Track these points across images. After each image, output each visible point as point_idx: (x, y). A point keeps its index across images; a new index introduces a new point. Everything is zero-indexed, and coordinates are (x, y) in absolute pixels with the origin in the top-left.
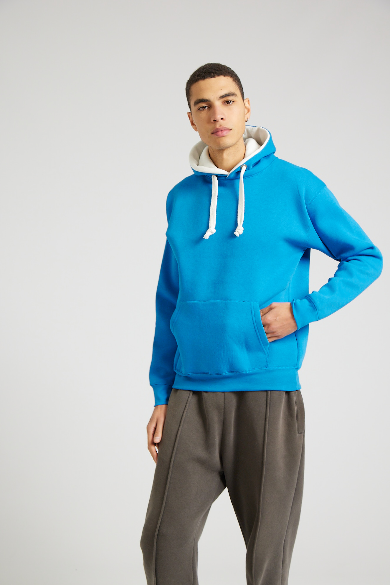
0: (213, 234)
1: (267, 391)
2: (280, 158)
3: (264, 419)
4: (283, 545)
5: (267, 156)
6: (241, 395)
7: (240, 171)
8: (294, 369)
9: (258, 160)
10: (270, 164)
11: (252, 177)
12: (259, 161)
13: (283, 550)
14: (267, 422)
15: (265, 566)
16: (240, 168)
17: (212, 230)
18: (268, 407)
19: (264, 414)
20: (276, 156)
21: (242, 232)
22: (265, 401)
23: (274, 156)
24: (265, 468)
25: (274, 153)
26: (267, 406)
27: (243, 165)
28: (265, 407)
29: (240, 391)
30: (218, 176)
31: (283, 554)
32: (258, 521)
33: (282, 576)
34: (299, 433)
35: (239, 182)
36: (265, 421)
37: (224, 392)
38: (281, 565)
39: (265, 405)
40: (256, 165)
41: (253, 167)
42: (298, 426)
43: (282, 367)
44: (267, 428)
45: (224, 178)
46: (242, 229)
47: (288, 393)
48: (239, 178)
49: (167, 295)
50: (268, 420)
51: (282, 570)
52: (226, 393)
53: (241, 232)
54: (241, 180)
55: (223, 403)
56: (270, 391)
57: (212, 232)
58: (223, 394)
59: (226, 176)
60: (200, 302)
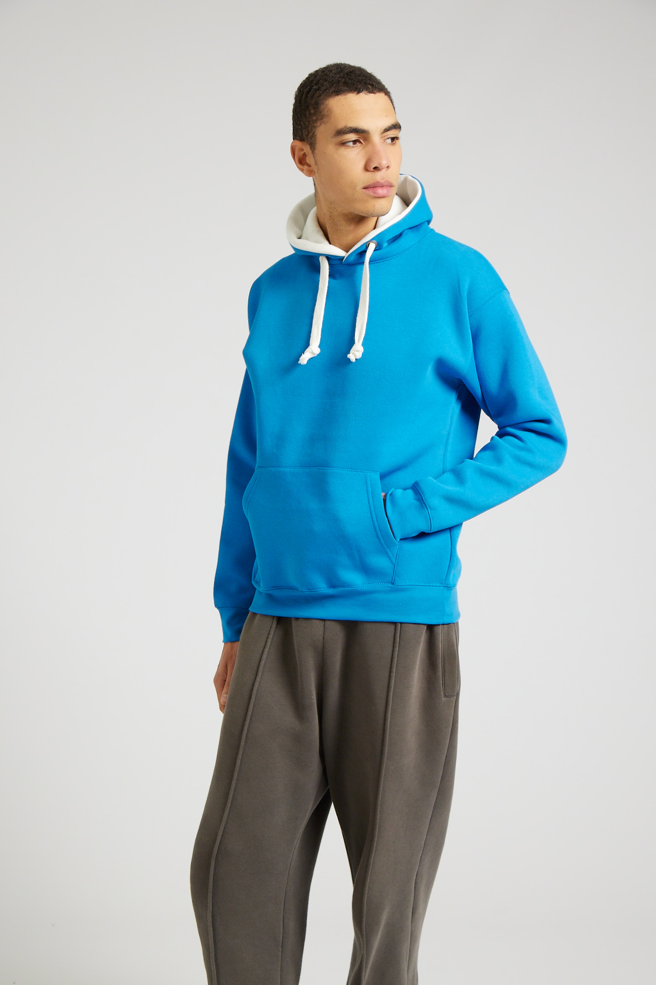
0: (316, 355)
1: (395, 623)
2: (437, 231)
3: (388, 670)
4: (414, 882)
5: (415, 227)
6: (351, 627)
7: (365, 252)
8: (442, 588)
9: (397, 233)
10: (419, 241)
11: (385, 262)
12: (400, 235)
13: (414, 889)
14: (393, 675)
15: (384, 918)
16: (365, 247)
17: (314, 349)
18: (397, 649)
19: (389, 661)
20: (432, 228)
21: (361, 354)
22: (392, 639)
23: (429, 228)
24: (386, 751)
25: (429, 222)
26: (394, 647)
27: (371, 241)
28: (391, 648)
29: (348, 621)
30: (329, 258)
31: (414, 897)
32: (372, 841)
33: (411, 934)
34: (445, 696)
35: (362, 270)
36: (391, 672)
37: (324, 620)
38: (411, 916)
39: (392, 645)
40: (394, 242)
41: (389, 244)
42: (444, 684)
43: (419, 584)
44: (393, 684)
45: (338, 262)
46: (361, 349)
47: (431, 628)
48: (363, 263)
49: (244, 453)
50: (394, 670)
51: (411, 924)
52: (327, 622)
53: (359, 355)
54: (366, 268)
55: (322, 638)
56: (401, 623)
57: (313, 353)
58: (322, 623)
59: (341, 258)
60: (288, 470)
